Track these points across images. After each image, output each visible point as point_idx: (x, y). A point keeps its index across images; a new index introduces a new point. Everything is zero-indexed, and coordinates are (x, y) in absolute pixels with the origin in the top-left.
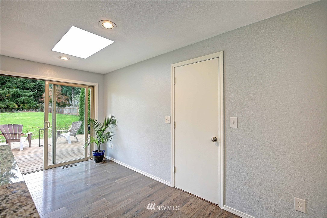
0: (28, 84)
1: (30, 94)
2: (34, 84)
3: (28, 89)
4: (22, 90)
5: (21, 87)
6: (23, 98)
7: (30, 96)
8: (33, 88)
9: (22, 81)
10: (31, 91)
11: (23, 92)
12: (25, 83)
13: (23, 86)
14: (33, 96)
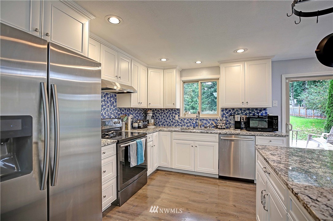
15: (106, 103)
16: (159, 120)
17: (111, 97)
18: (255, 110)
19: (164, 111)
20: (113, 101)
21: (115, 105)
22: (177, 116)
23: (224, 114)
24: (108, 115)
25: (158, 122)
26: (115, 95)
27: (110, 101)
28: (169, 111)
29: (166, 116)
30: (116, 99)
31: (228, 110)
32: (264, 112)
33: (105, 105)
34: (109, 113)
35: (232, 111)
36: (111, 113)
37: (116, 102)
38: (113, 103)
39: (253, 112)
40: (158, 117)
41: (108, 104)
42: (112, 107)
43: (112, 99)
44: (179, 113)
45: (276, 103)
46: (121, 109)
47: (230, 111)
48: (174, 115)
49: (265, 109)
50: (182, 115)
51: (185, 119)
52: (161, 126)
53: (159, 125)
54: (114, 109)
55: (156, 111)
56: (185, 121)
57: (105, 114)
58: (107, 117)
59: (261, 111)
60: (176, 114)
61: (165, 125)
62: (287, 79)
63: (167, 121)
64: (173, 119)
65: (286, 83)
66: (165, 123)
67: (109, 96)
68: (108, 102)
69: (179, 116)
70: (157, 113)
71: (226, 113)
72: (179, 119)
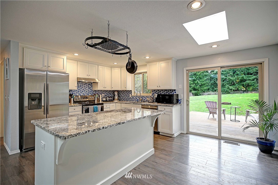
0: (252, 70)
1: (253, 78)
2: (256, 69)
3: (251, 74)
4: (247, 76)
5: (246, 73)
6: (248, 82)
7: (253, 80)
8: (256, 72)
9: (246, 68)
10: (254, 75)
11: (248, 77)
12: (249, 69)
13: (247, 72)
14: (255, 80)
15: (85, 88)
16: (122, 97)
17: (88, 85)
18: (169, 91)
19: (124, 92)
20: (90, 86)
21: (91, 88)
22: (130, 95)
23: (153, 93)
24: (87, 94)
25: (122, 99)
26: (92, 84)
27: (88, 87)
28: (127, 92)
29: (126, 94)
30: (92, 86)
31: (155, 91)
32: (174, 92)
33: (85, 89)
34: (87, 93)
35: (157, 91)
36: (89, 93)
37: (92, 87)
38: (90, 88)
39: (169, 92)
40: (122, 95)
41: (87, 88)
42: (90, 90)
43: (89, 86)
44: (131, 93)
45: (180, 86)
46: (95, 91)
47: (156, 91)
48: (129, 94)
49: (175, 90)
50: (133, 94)
51: (134, 97)
52: (123, 101)
53: (122, 100)
54: (91, 91)
55: (121, 92)
56: (135, 97)
57: (85, 93)
58: (86, 95)
59: (172, 91)
60: (130, 93)
61: (125, 100)
62: (187, 70)
63: (126, 98)
64: (129, 96)
65: (187, 73)
66: (125, 99)
67: (87, 84)
68: (86, 88)
69: (131, 95)
70: (121, 93)
71: (154, 93)
72: (132, 96)
